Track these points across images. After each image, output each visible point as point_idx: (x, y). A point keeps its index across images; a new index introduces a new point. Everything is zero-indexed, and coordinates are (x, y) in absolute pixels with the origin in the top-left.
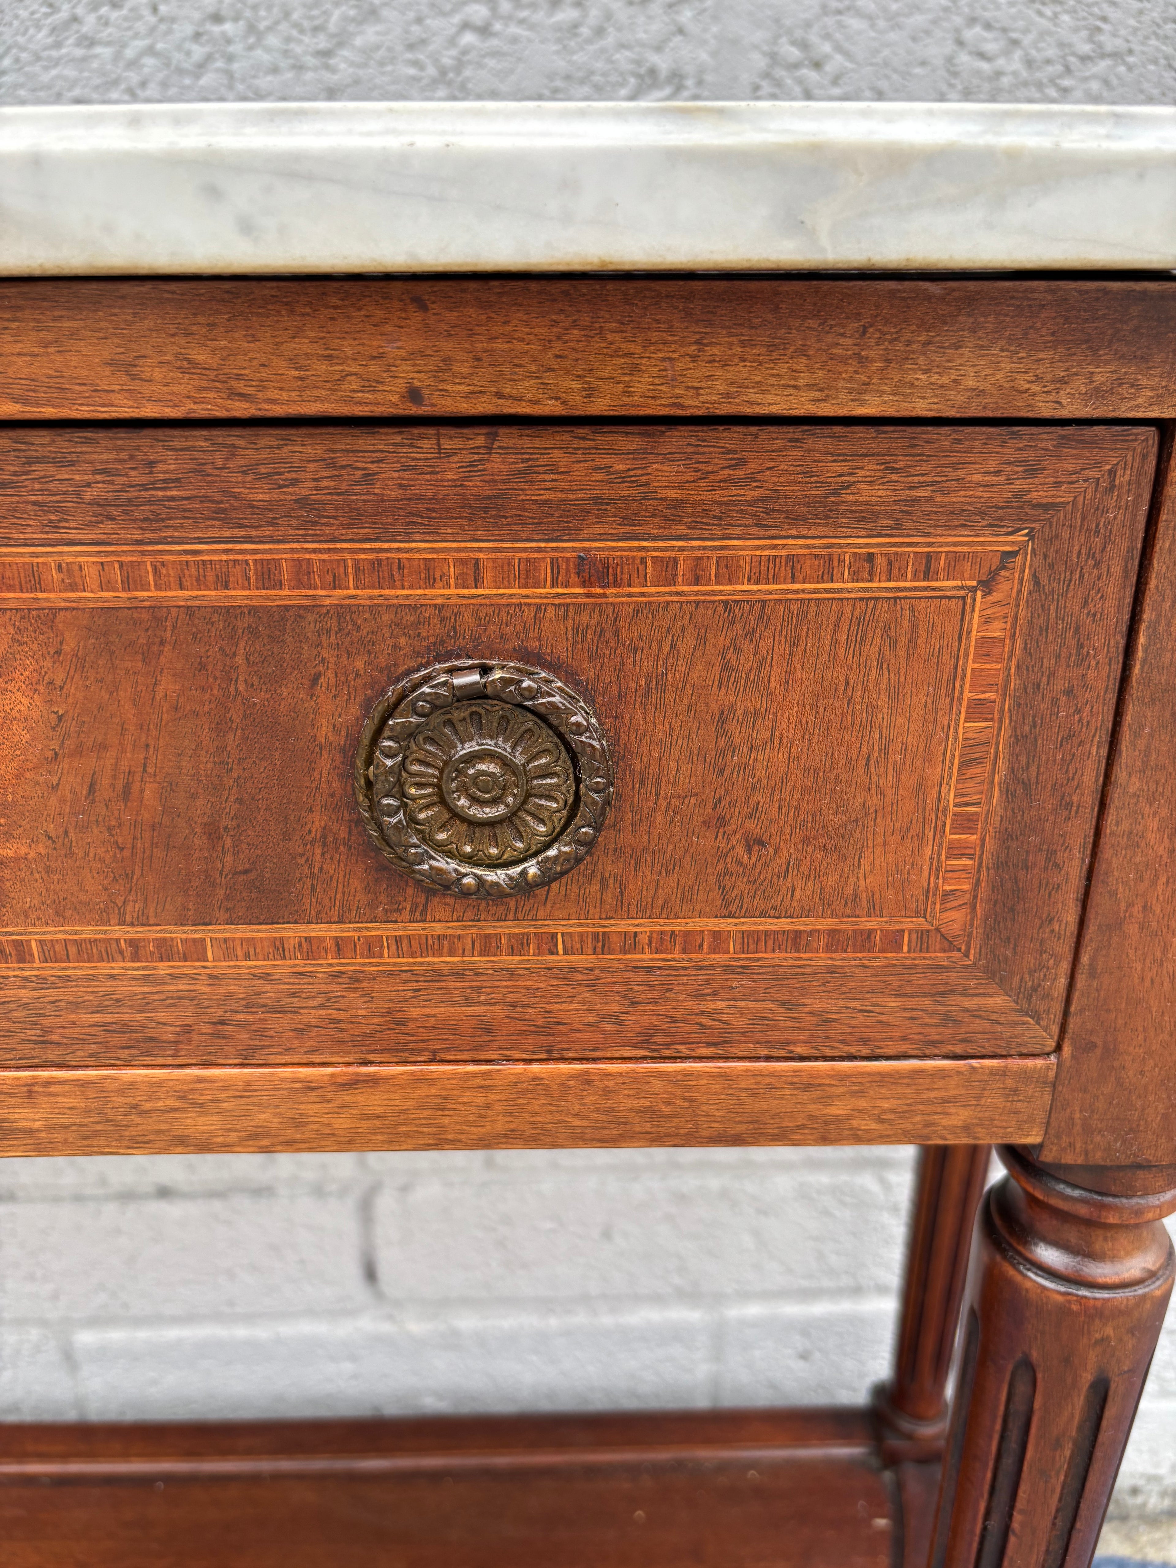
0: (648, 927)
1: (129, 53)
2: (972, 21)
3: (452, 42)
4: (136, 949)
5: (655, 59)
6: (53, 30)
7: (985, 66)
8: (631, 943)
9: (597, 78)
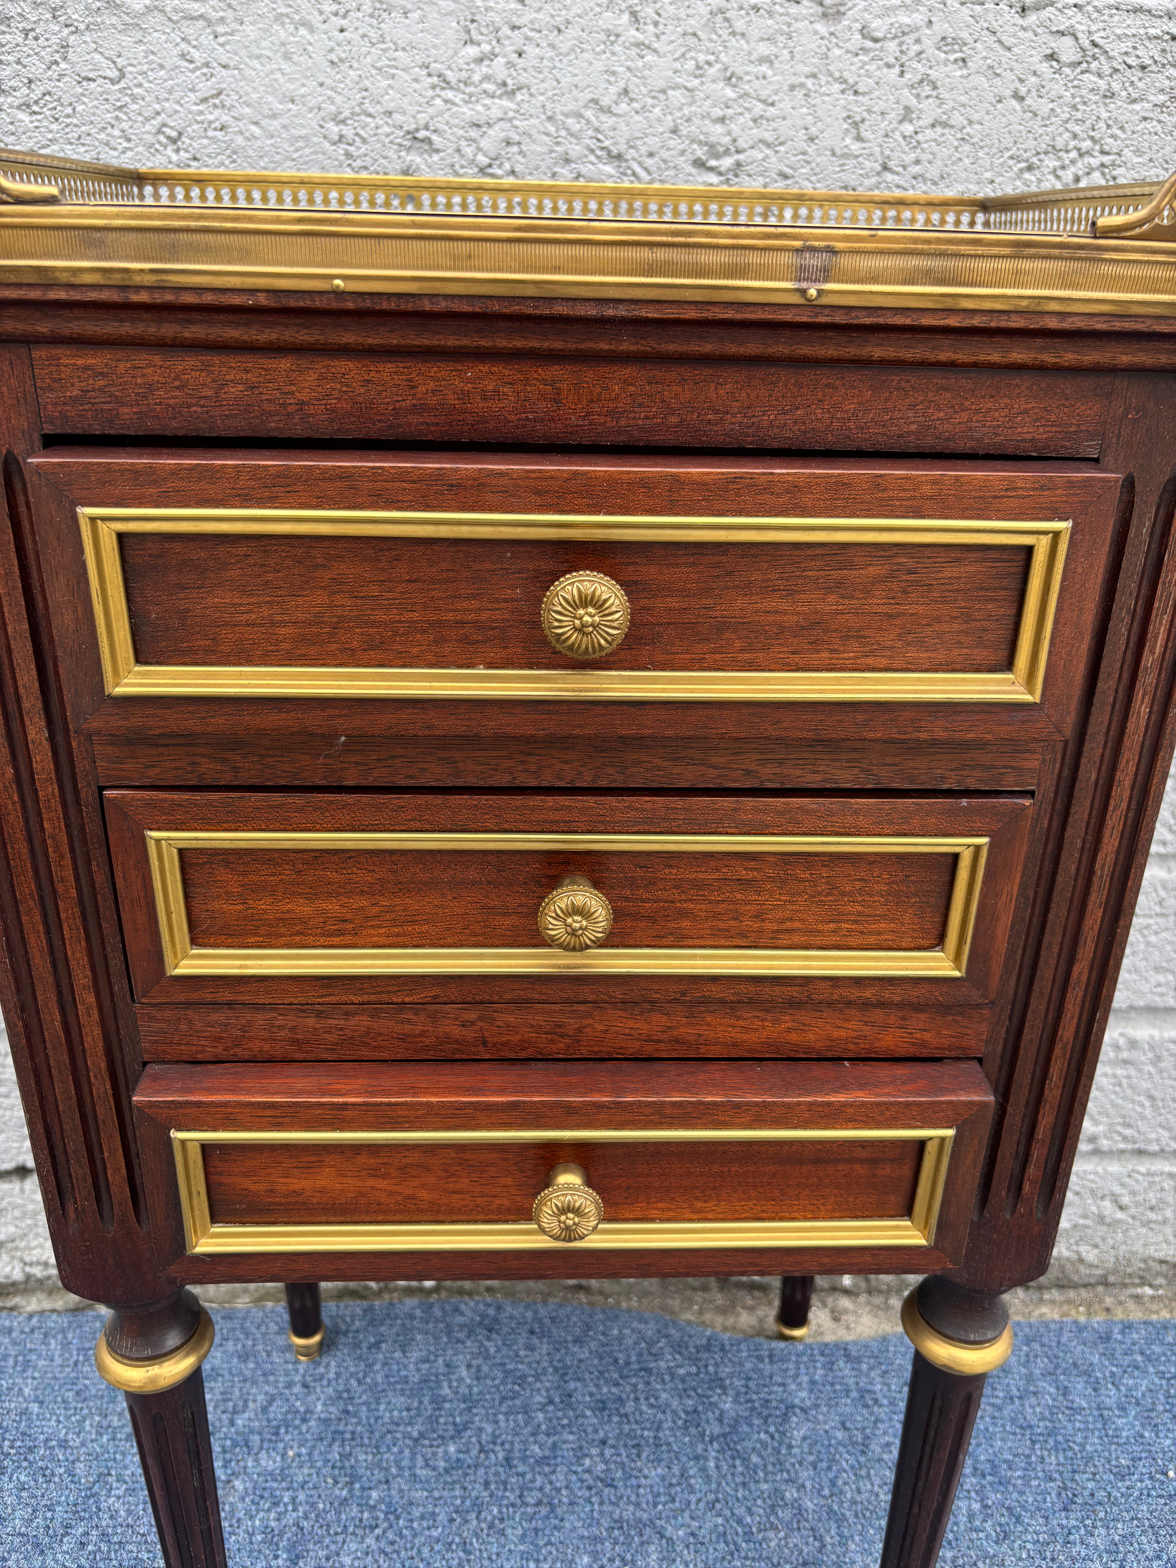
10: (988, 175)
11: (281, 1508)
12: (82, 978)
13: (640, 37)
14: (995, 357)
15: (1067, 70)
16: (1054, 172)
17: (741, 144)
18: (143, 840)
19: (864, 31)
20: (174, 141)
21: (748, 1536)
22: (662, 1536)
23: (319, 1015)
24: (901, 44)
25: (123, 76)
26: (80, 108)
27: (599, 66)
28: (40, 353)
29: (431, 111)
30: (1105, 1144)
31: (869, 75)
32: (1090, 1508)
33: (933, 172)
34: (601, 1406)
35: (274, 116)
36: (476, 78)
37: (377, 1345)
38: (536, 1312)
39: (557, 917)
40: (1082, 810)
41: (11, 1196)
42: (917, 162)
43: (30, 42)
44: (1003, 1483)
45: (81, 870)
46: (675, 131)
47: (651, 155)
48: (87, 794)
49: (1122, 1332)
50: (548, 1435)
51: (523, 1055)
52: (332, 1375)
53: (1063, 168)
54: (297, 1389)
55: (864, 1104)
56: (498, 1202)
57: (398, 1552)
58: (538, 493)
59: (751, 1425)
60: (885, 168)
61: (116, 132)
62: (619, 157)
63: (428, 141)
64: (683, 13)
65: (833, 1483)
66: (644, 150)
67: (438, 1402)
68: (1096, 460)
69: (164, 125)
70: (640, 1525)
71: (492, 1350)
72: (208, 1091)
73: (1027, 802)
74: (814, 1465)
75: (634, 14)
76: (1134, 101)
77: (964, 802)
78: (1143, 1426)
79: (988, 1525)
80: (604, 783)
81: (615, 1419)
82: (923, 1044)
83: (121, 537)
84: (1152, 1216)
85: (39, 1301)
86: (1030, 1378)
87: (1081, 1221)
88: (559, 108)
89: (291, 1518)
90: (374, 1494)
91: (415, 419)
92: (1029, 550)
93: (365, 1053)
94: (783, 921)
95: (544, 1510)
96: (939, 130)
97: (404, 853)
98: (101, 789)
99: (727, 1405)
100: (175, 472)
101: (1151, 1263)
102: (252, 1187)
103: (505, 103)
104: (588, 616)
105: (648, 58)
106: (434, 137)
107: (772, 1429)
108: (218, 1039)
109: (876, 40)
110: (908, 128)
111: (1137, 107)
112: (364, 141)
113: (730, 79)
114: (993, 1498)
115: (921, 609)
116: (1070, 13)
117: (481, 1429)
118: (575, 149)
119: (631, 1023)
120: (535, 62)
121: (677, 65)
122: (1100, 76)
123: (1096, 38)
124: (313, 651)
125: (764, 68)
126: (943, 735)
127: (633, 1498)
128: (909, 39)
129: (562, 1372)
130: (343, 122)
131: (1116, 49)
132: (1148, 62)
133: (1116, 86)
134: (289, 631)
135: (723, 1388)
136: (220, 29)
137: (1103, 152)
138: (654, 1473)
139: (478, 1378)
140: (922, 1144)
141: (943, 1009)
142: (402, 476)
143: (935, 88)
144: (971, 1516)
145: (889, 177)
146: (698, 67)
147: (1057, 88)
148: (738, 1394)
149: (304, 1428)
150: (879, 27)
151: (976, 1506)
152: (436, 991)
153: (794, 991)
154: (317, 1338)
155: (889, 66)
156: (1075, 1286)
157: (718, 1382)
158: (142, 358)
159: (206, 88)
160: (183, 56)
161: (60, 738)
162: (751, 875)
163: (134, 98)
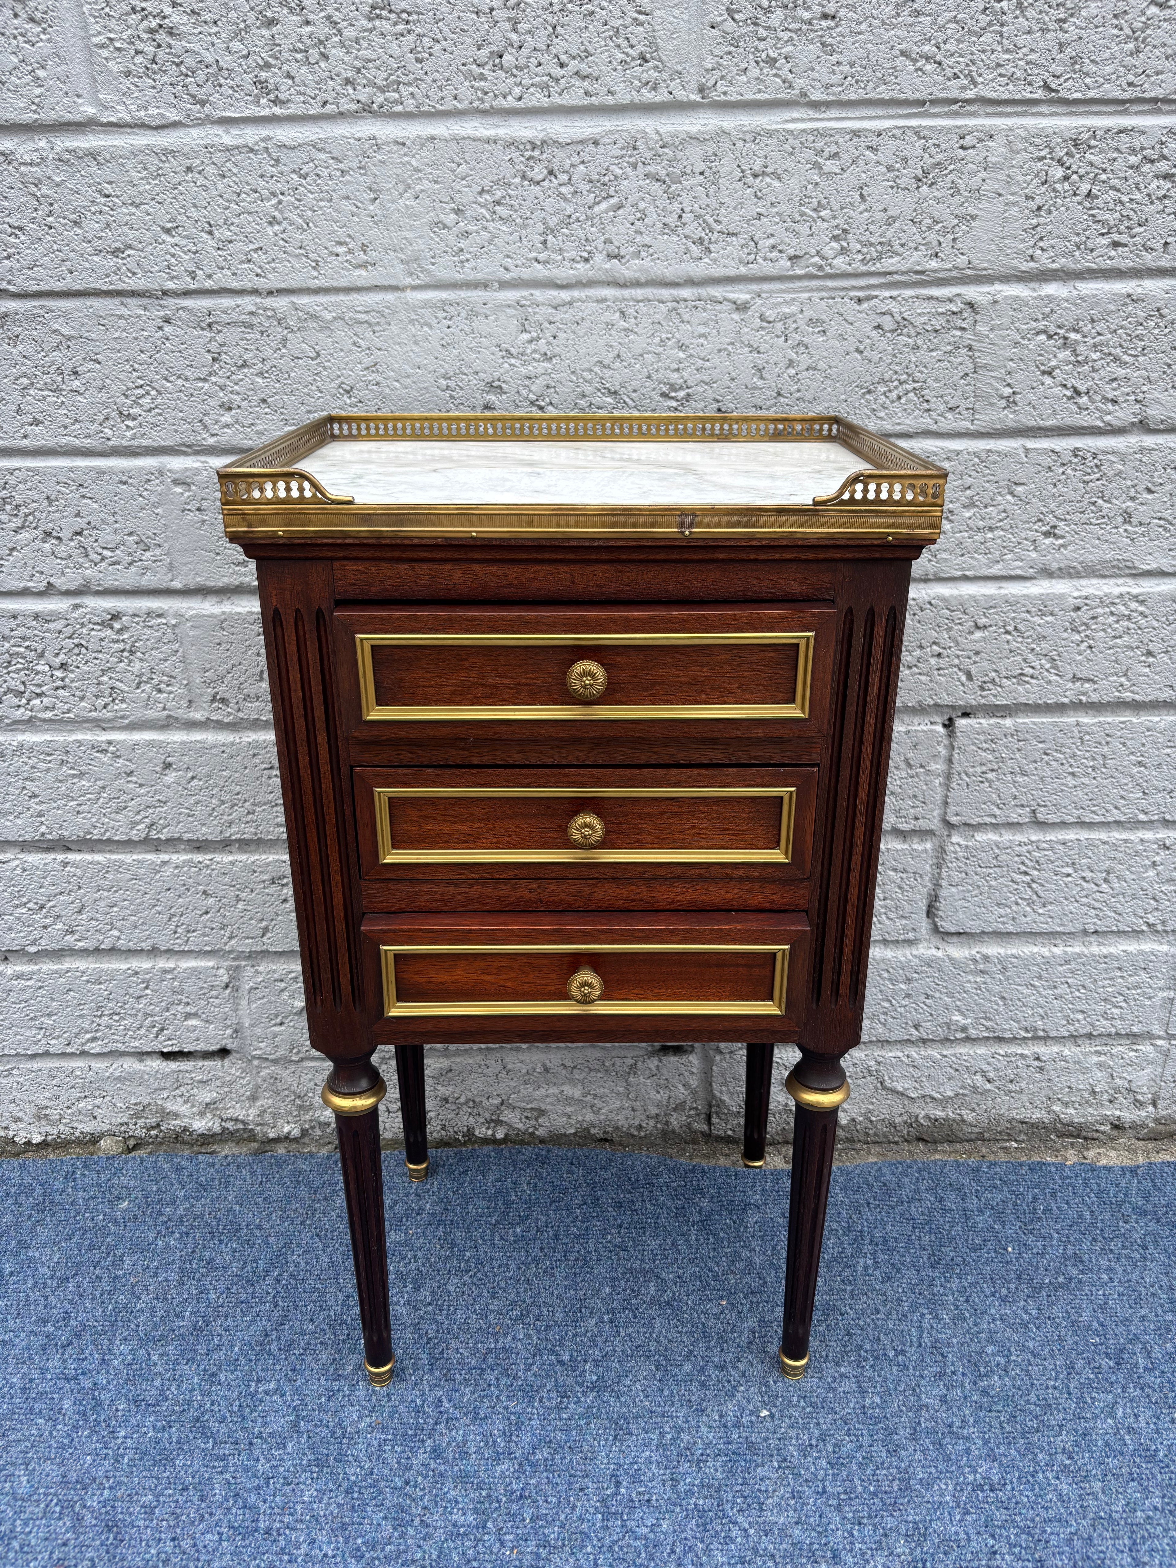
10: (843, 397)
11: (407, 1261)
12: (335, 866)
13: (626, 325)
14: (777, 557)
15: (889, 335)
16: (885, 393)
17: (690, 383)
18: (372, 792)
19: (762, 318)
20: (348, 392)
21: (716, 1278)
22: (658, 1277)
23: (456, 885)
24: (785, 324)
25: (318, 355)
26: (293, 375)
27: (602, 342)
28: (336, 564)
29: (501, 371)
30: (973, 1033)
31: (765, 342)
32: (949, 1267)
33: (809, 396)
34: (619, 1205)
35: (408, 377)
36: (529, 351)
37: (465, 1172)
38: (575, 1153)
39: (577, 829)
40: (845, 773)
41: (215, 1070)
42: (799, 391)
43: (264, 338)
44: (892, 1250)
45: (338, 809)
46: (649, 377)
47: (635, 391)
48: (344, 770)
49: (989, 1167)
50: (583, 1222)
51: (561, 908)
52: (435, 1189)
53: (890, 391)
54: (412, 1197)
55: (739, 930)
56: (549, 988)
57: (485, 1285)
58: (564, 625)
59: (721, 1215)
60: (779, 394)
61: (314, 388)
62: (615, 393)
63: (500, 387)
64: (651, 311)
65: (774, 1248)
66: (630, 389)
67: (508, 1204)
68: (833, 601)
69: (343, 383)
70: (644, 1272)
71: (545, 1174)
72: (398, 924)
73: (815, 769)
74: (762, 1237)
75: (623, 313)
76: (932, 350)
77: (782, 769)
78: (994, 1222)
79: (877, 1273)
80: (599, 762)
81: (629, 1213)
82: (773, 902)
83: (373, 647)
84: (1012, 1087)
85: (230, 1148)
86: (917, 1191)
87: (961, 1091)
88: (578, 367)
89: (413, 1266)
90: (468, 1254)
91: (507, 590)
92: (797, 645)
93: (479, 907)
94: (695, 834)
95: (580, 1263)
96: (811, 372)
97: (500, 798)
98: (352, 767)
99: (705, 1204)
100: (399, 618)
101: (1014, 1123)
102: (419, 980)
103: (546, 365)
104: (588, 681)
105: (632, 337)
106: (503, 385)
107: (735, 1217)
108: (403, 900)
109: (769, 322)
110: (792, 371)
111: (934, 354)
112: (461, 389)
113: (681, 347)
114: (881, 1257)
115: (748, 674)
116: (887, 302)
117: (537, 1219)
118: (588, 389)
119: (617, 891)
120: (564, 342)
121: (649, 340)
122: (909, 337)
123: (905, 315)
124: (459, 699)
125: (702, 340)
126: (762, 734)
127: (640, 1257)
128: (789, 321)
129: (593, 1186)
130: (449, 378)
131: (918, 321)
132: (938, 328)
133: (920, 343)
134: (449, 689)
135: (703, 1194)
136: (377, 328)
137: (914, 381)
138: (654, 1243)
139: (535, 1191)
140: (773, 955)
141: (783, 881)
142: (502, 619)
143: (807, 348)
144: (866, 1267)
145: (782, 400)
146: (662, 341)
147: (883, 345)
148: (712, 1197)
149: (419, 1218)
150: (770, 314)
151: (870, 1262)
152: (516, 872)
153: (702, 872)
154: (424, 1166)
155: (778, 336)
156: (961, 1141)
157: (699, 1190)
158: (383, 565)
159: (368, 361)
160: (354, 344)
161: (332, 742)
162: (677, 809)
163: (325, 368)
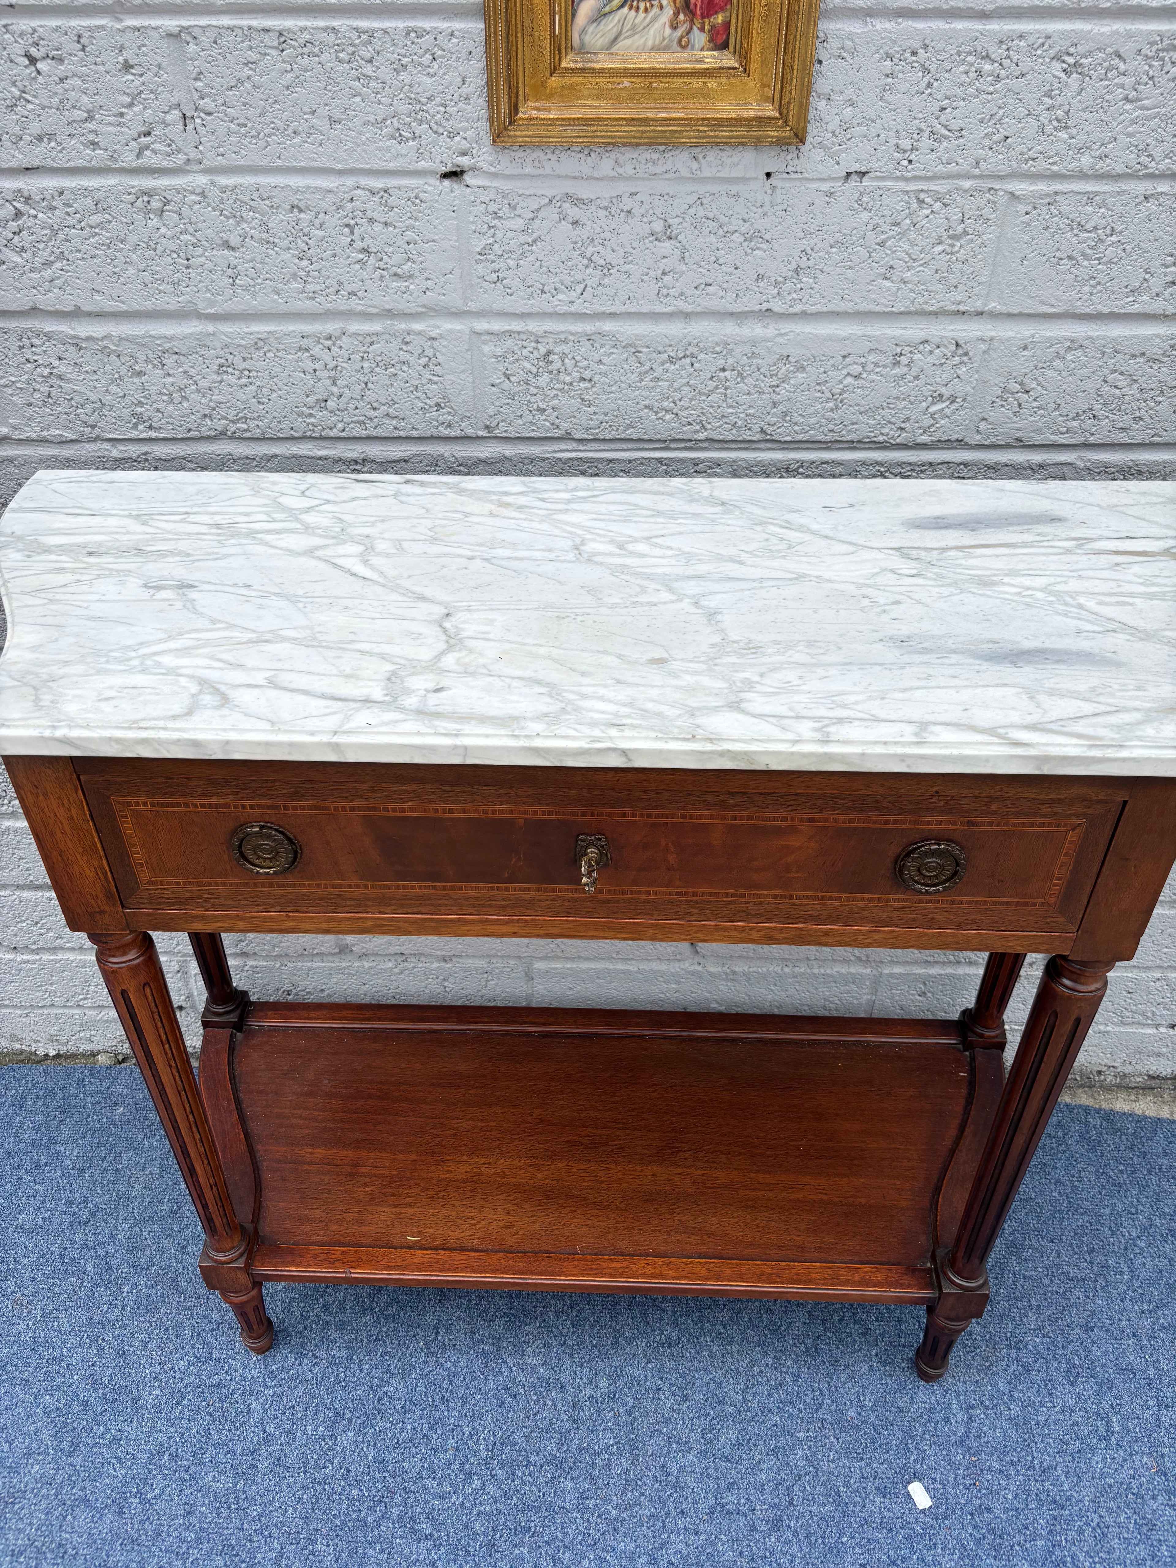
0: (965, 899)
1: (676, 385)
2: (1114, 371)
3: (841, 382)
4: (823, 898)
5: (943, 390)
6: (640, 374)
7: (1117, 391)
8: (961, 902)
9: (912, 399)
